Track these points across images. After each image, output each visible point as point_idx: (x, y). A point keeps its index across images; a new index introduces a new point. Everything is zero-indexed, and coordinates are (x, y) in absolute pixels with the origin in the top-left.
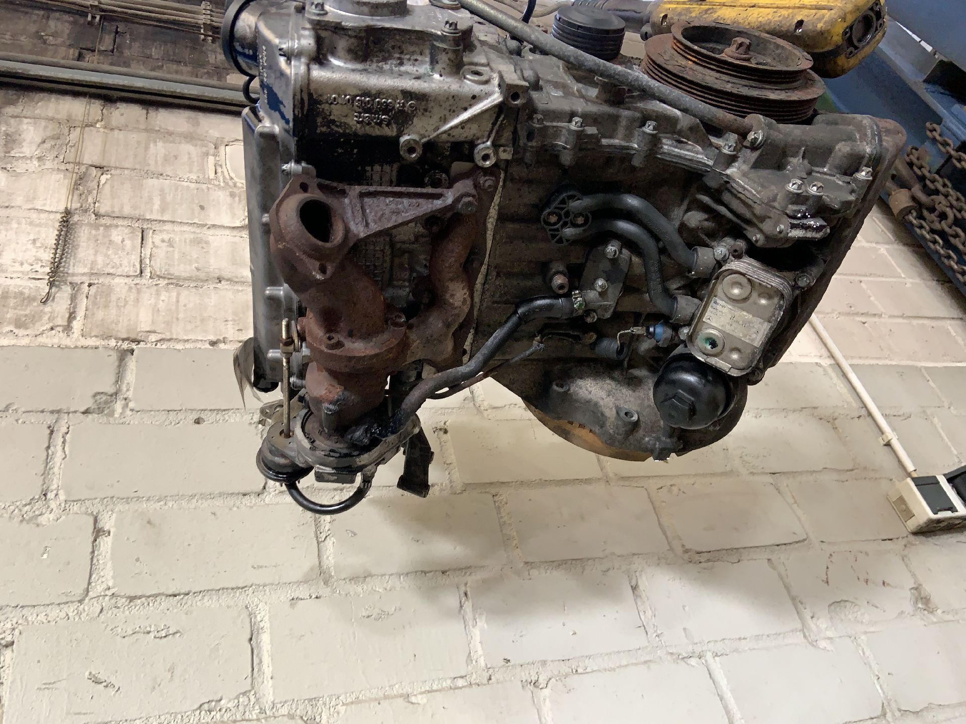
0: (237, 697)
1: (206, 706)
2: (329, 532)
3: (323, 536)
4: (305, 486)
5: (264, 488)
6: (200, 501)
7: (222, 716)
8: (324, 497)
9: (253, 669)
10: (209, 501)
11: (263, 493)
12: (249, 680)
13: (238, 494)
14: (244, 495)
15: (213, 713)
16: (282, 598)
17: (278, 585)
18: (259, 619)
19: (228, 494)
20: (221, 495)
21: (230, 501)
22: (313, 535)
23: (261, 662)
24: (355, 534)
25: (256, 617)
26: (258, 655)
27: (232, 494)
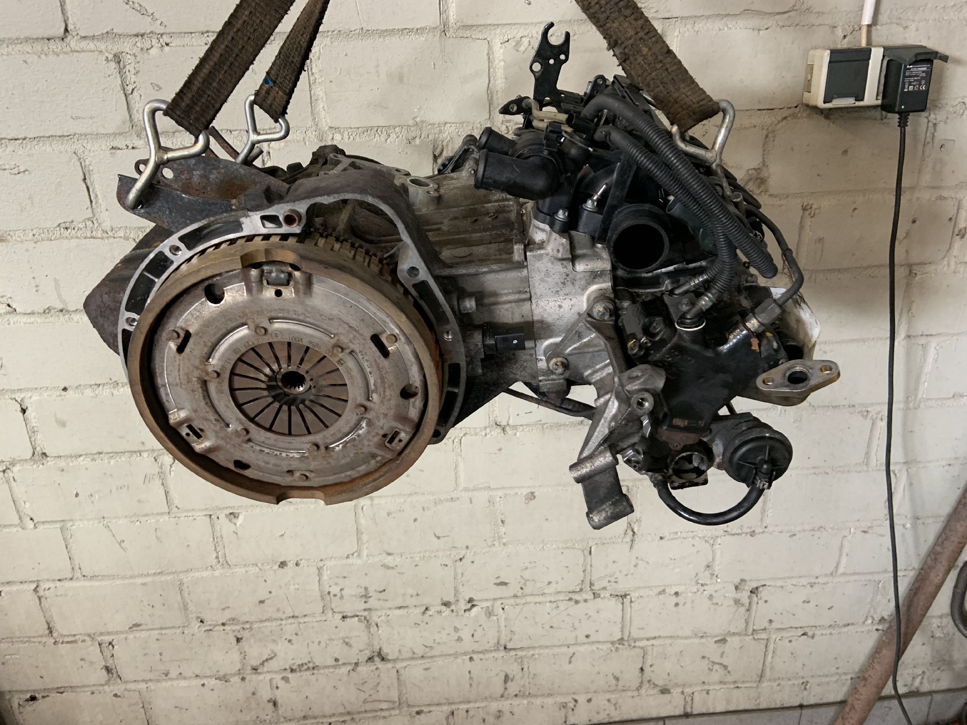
0: (84, 221)
1: (63, 225)
2: (135, 85)
3: (130, 88)
4: (105, 31)
5: (66, 30)
6: (10, 48)
7: (76, 233)
8: (126, 44)
9: (91, 202)
10: (18, 46)
11: (66, 37)
12: (90, 210)
13: (43, 38)
14: (49, 39)
15: (69, 230)
16: (104, 147)
17: (97, 136)
18: (87, 163)
19: (33, 39)
20: (27, 40)
21: (38, 47)
22: (119, 88)
23: (96, 196)
24: (160, 88)
25: (85, 161)
26: (93, 191)
27: (37, 39)
